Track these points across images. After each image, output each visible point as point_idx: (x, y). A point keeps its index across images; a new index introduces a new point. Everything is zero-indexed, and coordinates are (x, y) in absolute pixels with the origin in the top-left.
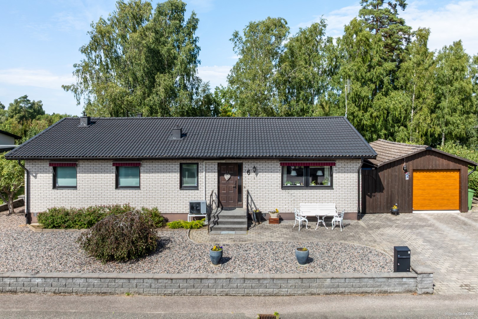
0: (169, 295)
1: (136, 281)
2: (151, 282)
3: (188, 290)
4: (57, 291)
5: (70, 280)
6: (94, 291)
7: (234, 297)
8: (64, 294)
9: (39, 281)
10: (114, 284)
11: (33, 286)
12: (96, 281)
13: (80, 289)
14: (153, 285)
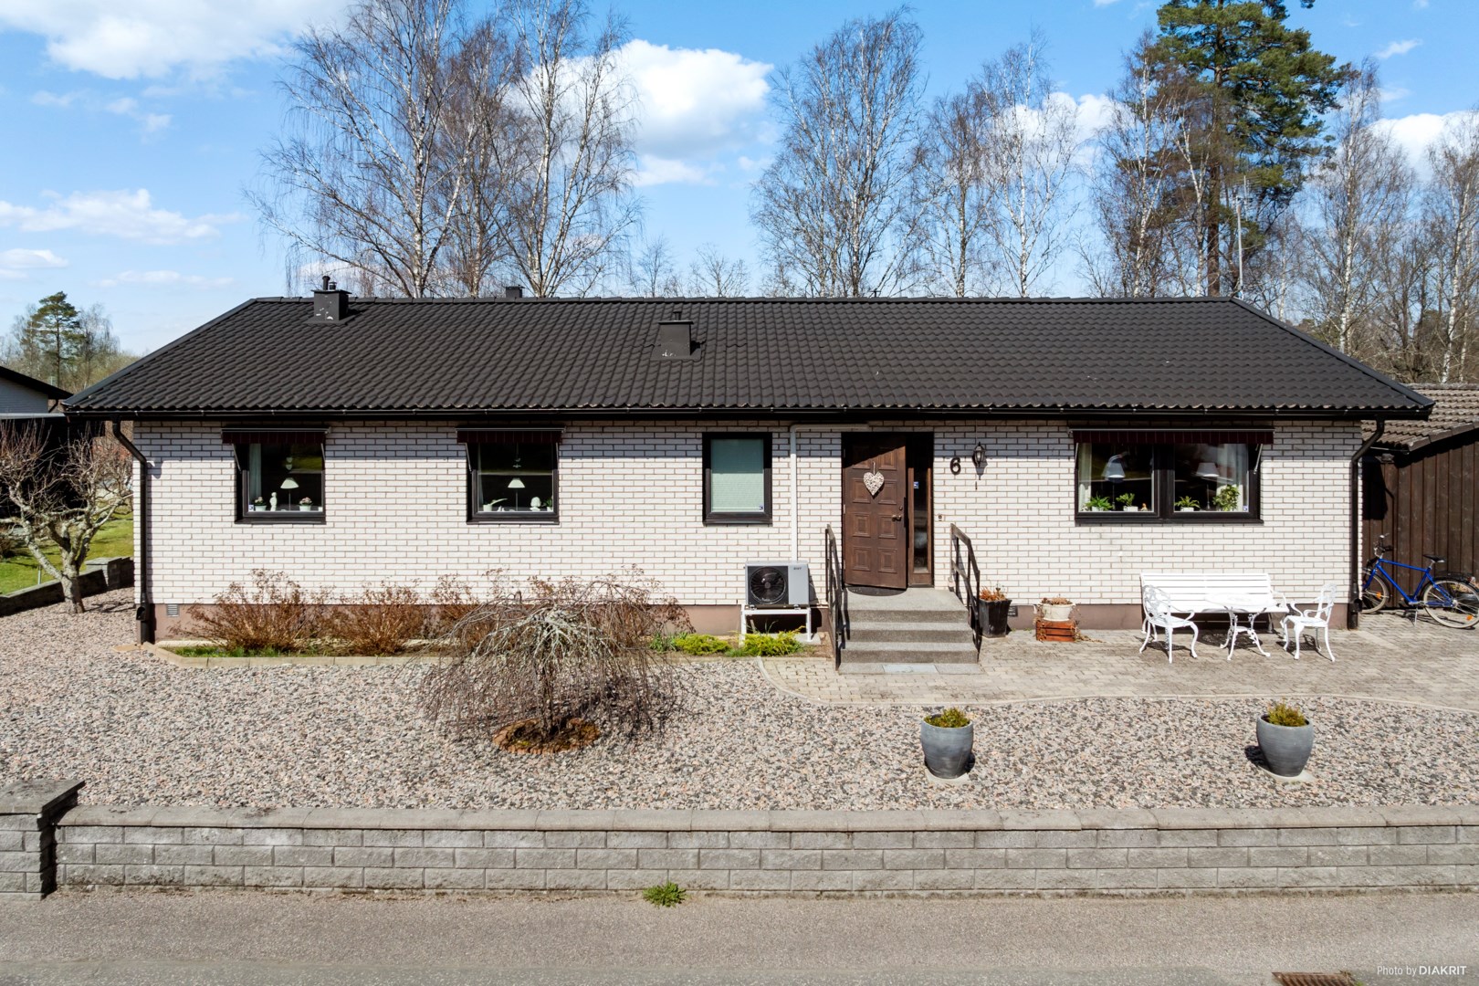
0: (837, 895)
1: (695, 841)
2: (760, 844)
3: (921, 877)
4: (354, 883)
5: (412, 841)
6: (515, 884)
7: (1113, 901)
8: (387, 894)
9: (280, 840)
10: (600, 853)
11: (256, 861)
12: (523, 843)
13: (456, 874)
14: (771, 858)
